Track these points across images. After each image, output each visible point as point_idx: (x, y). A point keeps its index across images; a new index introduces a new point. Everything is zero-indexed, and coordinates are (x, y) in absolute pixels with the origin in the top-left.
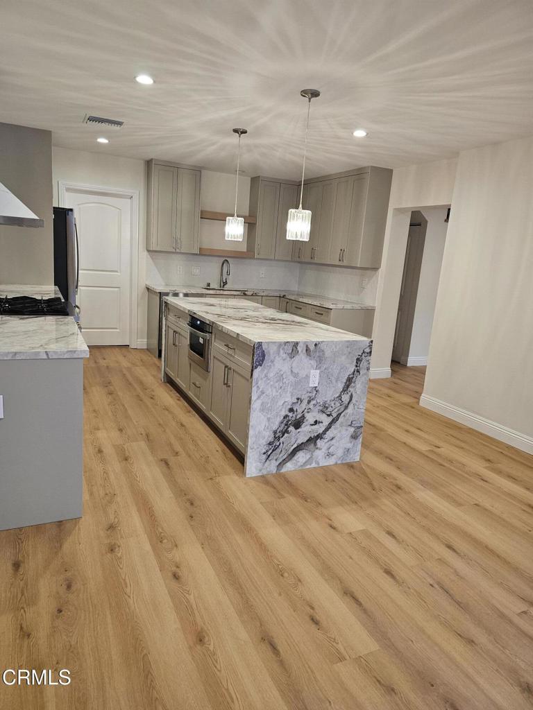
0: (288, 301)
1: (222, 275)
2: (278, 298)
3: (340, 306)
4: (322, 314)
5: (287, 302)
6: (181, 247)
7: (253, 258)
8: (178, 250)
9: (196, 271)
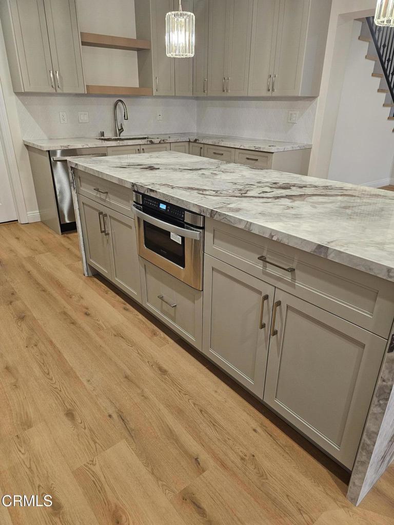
0: (202, 146)
1: (116, 120)
2: (187, 144)
3: (281, 149)
4: (257, 160)
5: (201, 148)
6: (62, 86)
7: (151, 95)
8: (59, 91)
9: (84, 117)
